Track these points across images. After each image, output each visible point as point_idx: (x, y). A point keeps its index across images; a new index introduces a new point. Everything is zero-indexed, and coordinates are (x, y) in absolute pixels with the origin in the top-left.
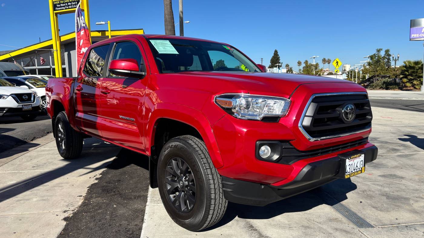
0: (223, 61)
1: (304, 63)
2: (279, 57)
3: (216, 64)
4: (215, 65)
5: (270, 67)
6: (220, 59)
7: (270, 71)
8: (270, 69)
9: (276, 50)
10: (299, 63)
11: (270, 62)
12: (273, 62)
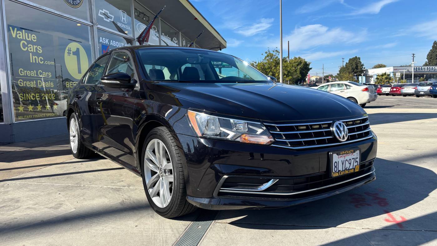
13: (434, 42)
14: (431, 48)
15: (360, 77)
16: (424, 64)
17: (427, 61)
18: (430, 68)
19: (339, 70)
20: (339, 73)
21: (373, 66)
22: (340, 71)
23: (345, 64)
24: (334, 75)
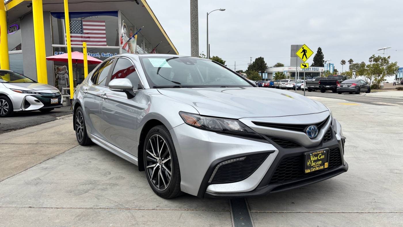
0: (263, 58)
1: (348, 61)
2: (323, 55)
3: (255, 61)
4: (253, 62)
5: (312, 66)
6: (260, 57)
7: (313, 69)
8: (314, 67)
9: (319, 48)
10: (343, 62)
11: (313, 60)
12: (316, 61)
13: (318, 48)
14: (317, 53)
15: (263, 74)
16: (311, 65)
17: (314, 63)
18: (314, 68)
19: (248, 66)
20: (247, 69)
21: (274, 65)
22: (249, 68)
23: (252, 63)
24: (244, 71)
